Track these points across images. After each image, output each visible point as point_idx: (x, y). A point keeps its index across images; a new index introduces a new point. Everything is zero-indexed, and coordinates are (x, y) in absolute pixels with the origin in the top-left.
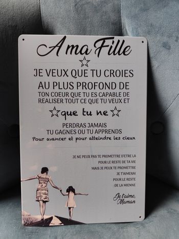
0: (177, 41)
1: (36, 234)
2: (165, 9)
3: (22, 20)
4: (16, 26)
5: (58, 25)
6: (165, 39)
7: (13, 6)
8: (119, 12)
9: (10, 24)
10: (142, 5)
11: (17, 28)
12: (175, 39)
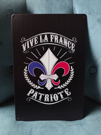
1: (21, 126)
3: (15, 6)
5: (36, 9)
8: (72, 0)
9: (8, 8)
11: (13, 11)
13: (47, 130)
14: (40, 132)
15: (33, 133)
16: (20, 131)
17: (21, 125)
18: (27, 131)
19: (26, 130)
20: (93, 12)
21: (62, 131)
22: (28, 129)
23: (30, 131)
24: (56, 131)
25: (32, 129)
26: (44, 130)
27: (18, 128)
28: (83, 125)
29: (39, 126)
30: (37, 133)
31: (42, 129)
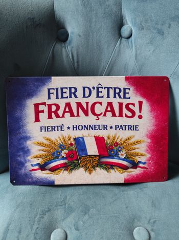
13: (90, 198)
14: (78, 200)
15: (68, 201)
16: (47, 200)
18: (59, 200)
19: (57, 198)
20: (150, 20)
21: (112, 198)
22: (59, 197)
23: (63, 199)
25: (66, 197)
26: (85, 198)
27: (44, 196)
28: (144, 189)
30: (74, 201)
31: (82, 196)
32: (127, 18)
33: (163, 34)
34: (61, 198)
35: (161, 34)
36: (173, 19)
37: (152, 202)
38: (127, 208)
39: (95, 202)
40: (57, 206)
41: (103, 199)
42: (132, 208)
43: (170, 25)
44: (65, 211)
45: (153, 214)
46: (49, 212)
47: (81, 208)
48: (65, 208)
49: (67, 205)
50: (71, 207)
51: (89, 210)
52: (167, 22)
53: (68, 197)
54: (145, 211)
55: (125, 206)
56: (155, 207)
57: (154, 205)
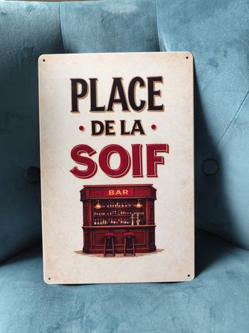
0: (225, 56)
2: (210, 19)
3: (40, 41)
4: (33, 48)
5: (82, 44)
6: (211, 55)
7: (29, 26)
8: (155, 26)
9: (26, 46)
10: (182, 16)
11: (34, 50)
12: (223, 53)
13: (119, 305)
14: (102, 309)
15: (87, 312)
16: (56, 311)
17: (58, 298)
18: (73, 310)
19: (71, 308)
20: (198, 46)
21: (152, 304)
22: (74, 305)
23: (78, 309)
24: (139, 304)
25: (84, 304)
26: (112, 305)
27: (51, 304)
28: (199, 289)
29: (100, 297)
30: (95, 312)
31: (107, 303)
32: (165, 44)
33: (217, 66)
34: (76, 307)
35: (213, 66)
36: (230, 44)
37: (211, 310)
38: (173, 319)
39: (126, 312)
40: (70, 320)
41: (138, 307)
42: (181, 320)
43: (226, 52)
44: (82, 327)
45: (212, 329)
46: (58, 330)
47: (105, 323)
48: (81, 322)
49: (85, 318)
50: (91, 321)
51: (117, 325)
52: (221, 49)
53: (87, 305)
54: (201, 324)
55: (170, 318)
56: (215, 316)
57: (212, 314)
